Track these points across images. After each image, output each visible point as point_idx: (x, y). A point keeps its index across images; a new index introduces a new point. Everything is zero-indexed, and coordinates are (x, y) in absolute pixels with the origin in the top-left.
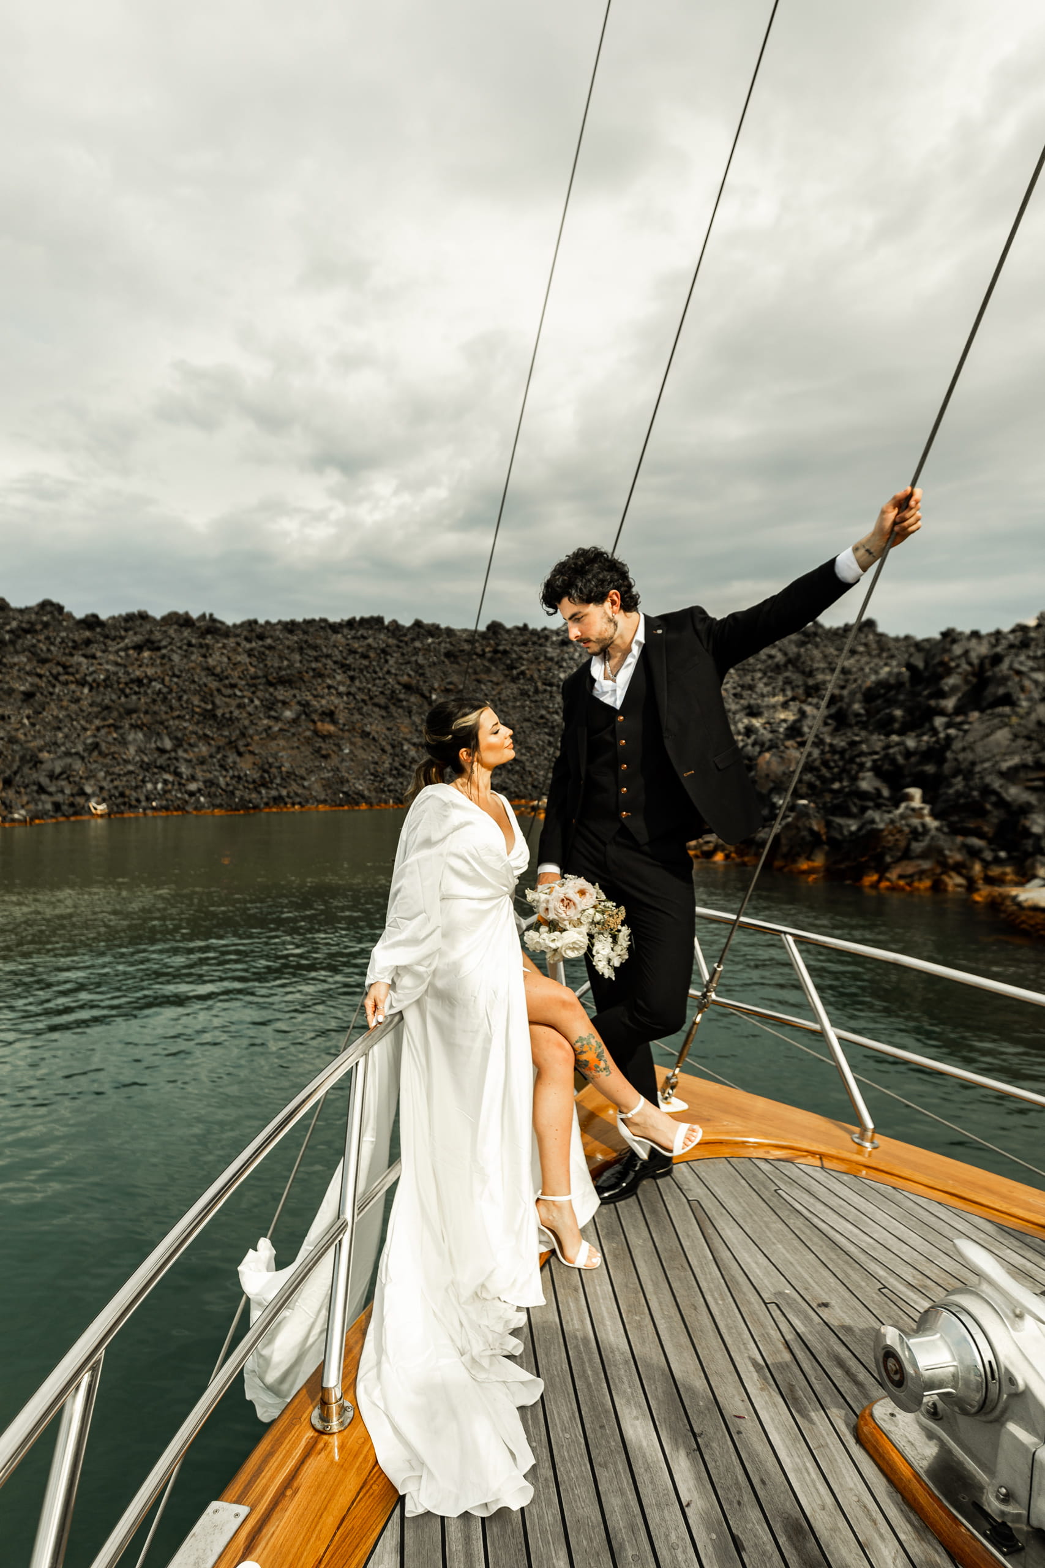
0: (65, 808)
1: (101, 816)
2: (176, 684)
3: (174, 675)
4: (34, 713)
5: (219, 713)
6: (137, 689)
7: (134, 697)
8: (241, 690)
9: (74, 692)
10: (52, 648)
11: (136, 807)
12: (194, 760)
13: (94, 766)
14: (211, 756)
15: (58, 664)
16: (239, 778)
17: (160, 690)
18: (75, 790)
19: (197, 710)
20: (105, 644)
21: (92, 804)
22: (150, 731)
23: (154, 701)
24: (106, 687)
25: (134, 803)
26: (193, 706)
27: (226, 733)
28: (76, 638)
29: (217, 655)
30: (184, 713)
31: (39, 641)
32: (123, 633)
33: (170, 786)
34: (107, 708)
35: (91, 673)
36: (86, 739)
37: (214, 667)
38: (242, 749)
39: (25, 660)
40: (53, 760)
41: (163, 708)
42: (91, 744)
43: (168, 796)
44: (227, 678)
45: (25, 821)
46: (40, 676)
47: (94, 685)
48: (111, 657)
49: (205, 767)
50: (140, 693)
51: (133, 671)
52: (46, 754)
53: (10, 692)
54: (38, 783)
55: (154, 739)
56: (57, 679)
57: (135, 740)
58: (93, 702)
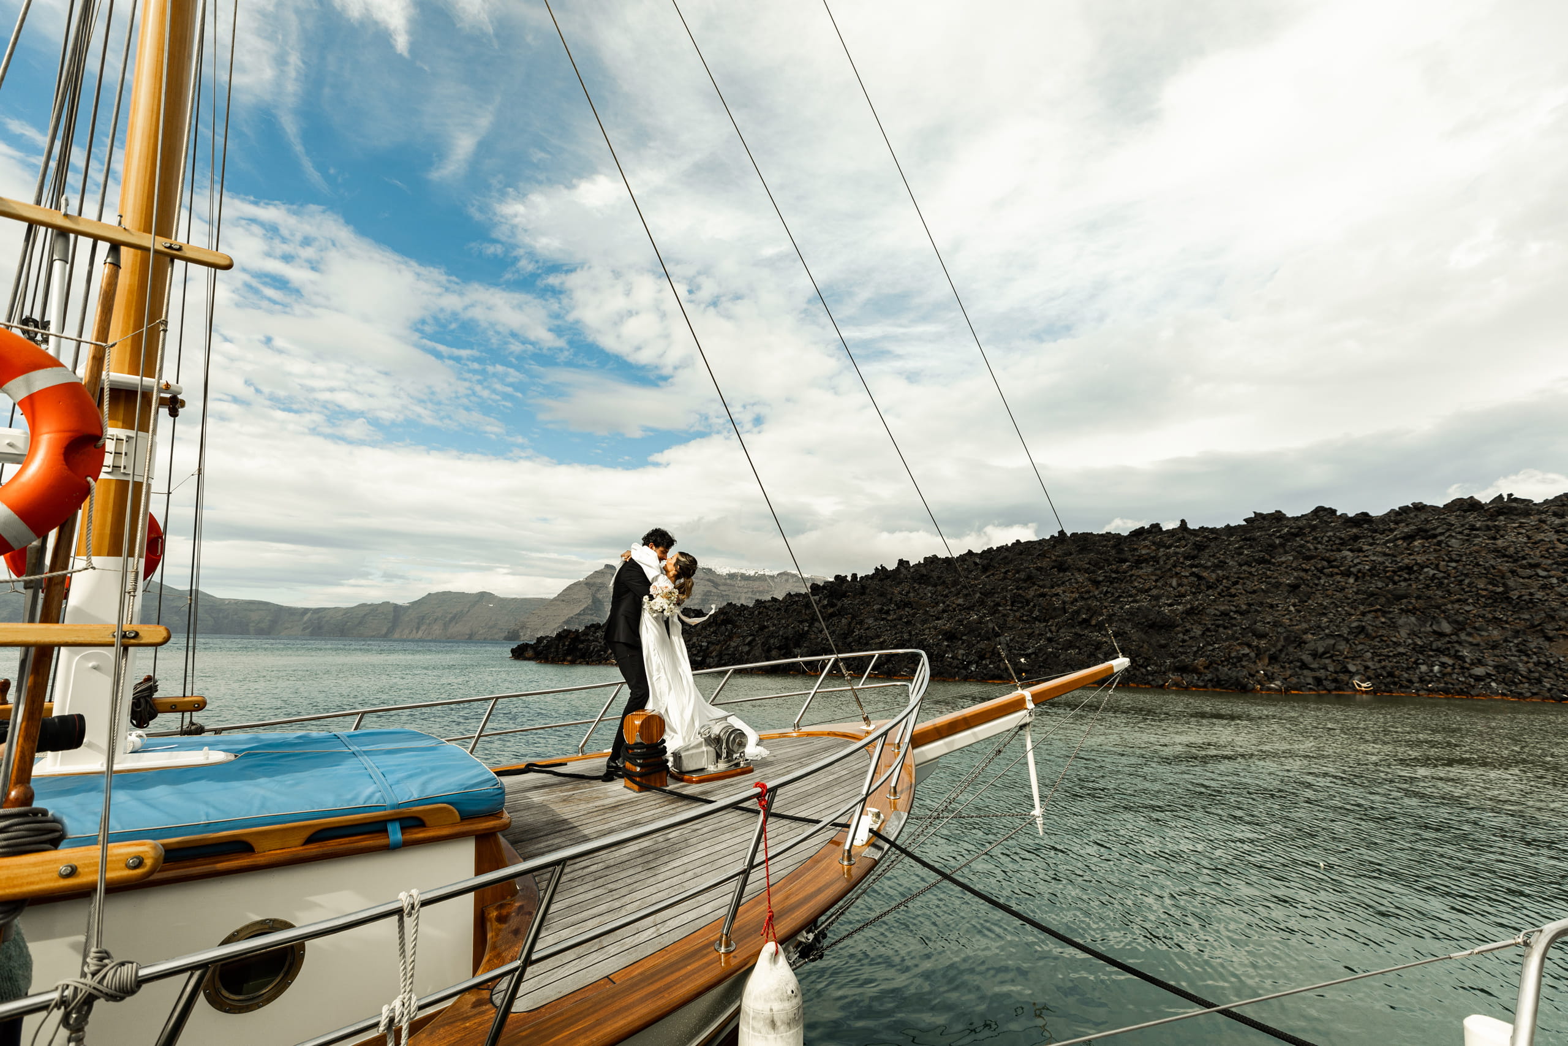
0: (1325, 683)
1: (1366, 692)
2: (1454, 568)
3: (1452, 560)
4: (1299, 602)
5: (1514, 595)
6: (1407, 576)
7: (1403, 584)
8: (1545, 570)
9: (1338, 582)
10: (1319, 546)
11: (1408, 687)
12: (1482, 644)
13: (1360, 647)
14: (1506, 640)
15: (1323, 559)
16: (1548, 664)
17: (1434, 574)
18: (1338, 668)
19: (1484, 593)
20: (1373, 538)
21: (1355, 682)
22: (1424, 615)
23: (1428, 587)
24: (1372, 576)
25: (1405, 683)
26: (1478, 589)
27: (1527, 617)
28: (1343, 536)
29: (1511, 537)
30: (1465, 596)
31: (1308, 542)
32: (1392, 526)
33: (1449, 669)
34: (1372, 594)
35: (1356, 565)
36: (1351, 622)
37: (1506, 548)
38: (1551, 634)
39: (1291, 558)
40: (1315, 640)
41: (1439, 593)
42: (1356, 628)
43: (1447, 678)
44: (1524, 558)
45: (1281, 690)
46: (1306, 571)
47: (1360, 575)
48: (1379, 549)
49: (1497, 652)
50: (1410, 579)
51: (1403, 559)
52: (1310, 636)
53: (1278, 585)
54: (1301, 661)
55: (1430, 623)
56: (1321, 572)
57: (1406, 624)
58: (1358, 590)
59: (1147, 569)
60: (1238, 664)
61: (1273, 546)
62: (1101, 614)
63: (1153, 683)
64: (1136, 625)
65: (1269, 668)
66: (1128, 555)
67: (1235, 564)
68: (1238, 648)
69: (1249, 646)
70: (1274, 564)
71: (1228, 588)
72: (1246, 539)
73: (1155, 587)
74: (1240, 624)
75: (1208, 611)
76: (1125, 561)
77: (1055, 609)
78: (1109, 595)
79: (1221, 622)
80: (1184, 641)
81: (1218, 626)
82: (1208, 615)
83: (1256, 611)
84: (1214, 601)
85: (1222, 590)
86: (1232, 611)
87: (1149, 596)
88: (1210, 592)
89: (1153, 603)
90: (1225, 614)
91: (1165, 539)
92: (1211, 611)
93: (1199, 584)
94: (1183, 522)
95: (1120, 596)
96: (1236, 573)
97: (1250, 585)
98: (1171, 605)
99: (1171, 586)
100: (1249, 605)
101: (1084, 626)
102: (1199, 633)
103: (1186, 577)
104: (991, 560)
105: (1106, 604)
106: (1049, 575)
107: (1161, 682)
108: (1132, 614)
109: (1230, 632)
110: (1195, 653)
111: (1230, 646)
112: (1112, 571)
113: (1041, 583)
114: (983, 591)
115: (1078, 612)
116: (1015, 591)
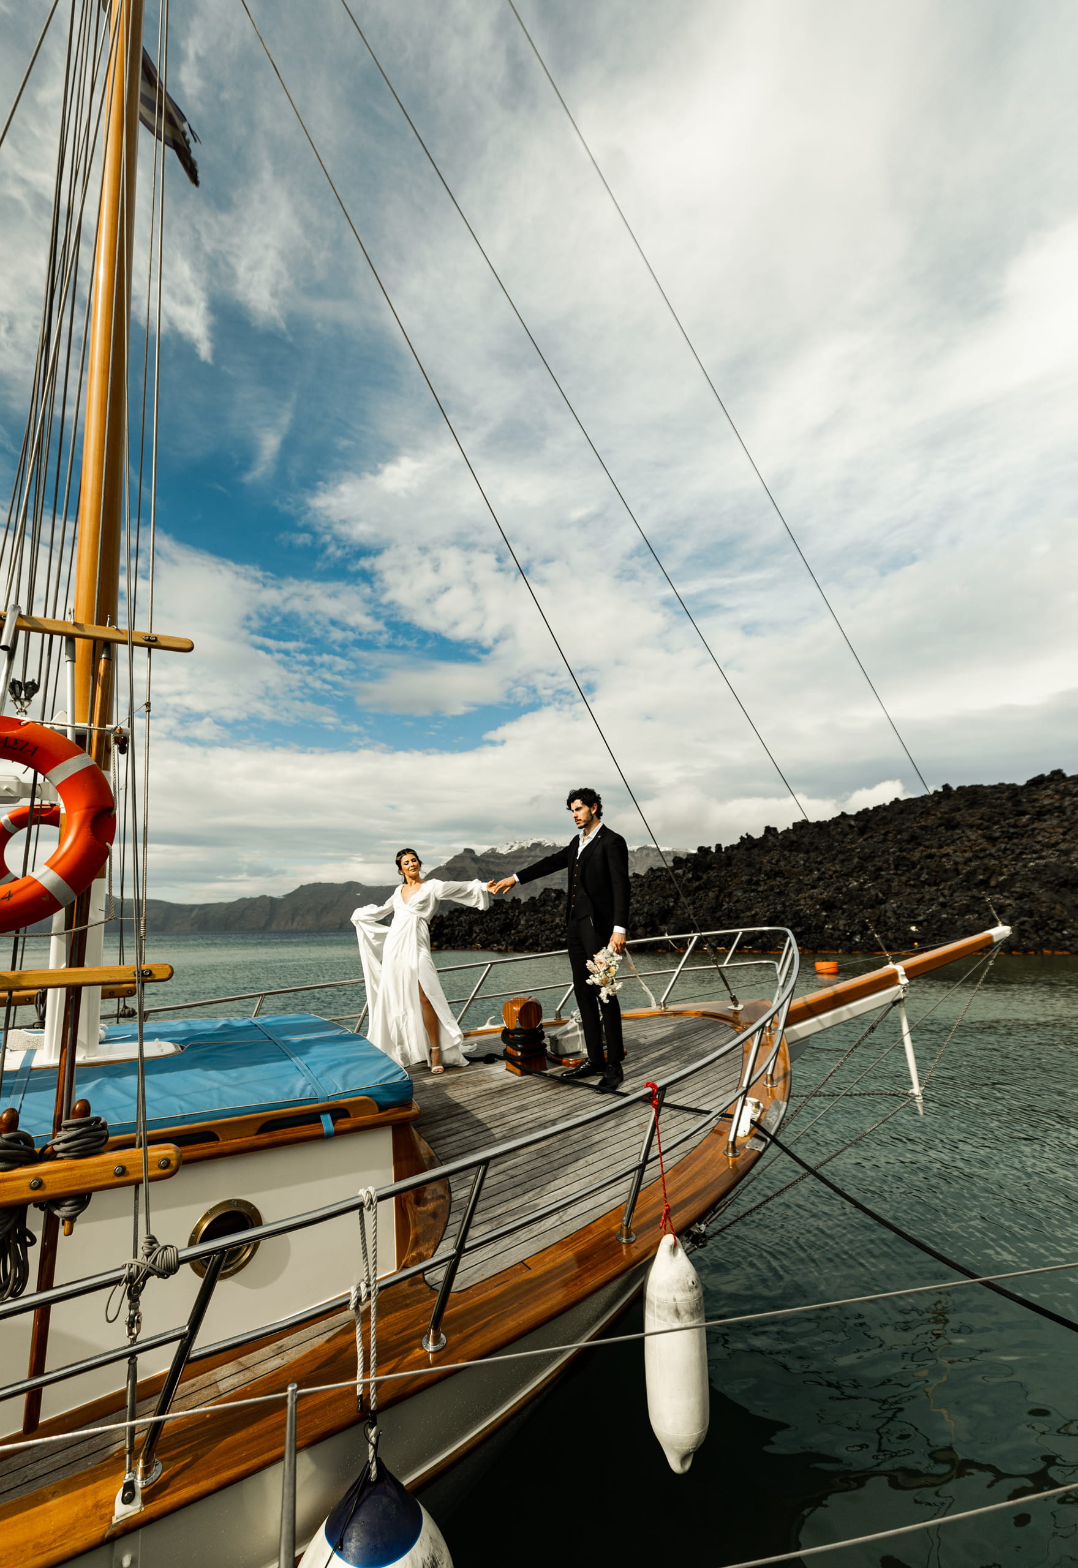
59: (1052, 821)
62: (1002, 874)
66: (1027, 807)
73: (1064, 840)
76: (1024, 813)
77: (946, 871)
78: (1008, 852)
87: (1057, 851)
89: (1063, 858)
91: (1070, 786)
95: (1022, 853)
104: (868, 821)
105: (1006, 862)
106: (935, 835)
108: (1038, 872)
112: (1010, 825)
113: (927, 843)
114: (861, 855)
115: (973, 873)
116: (898, 854)
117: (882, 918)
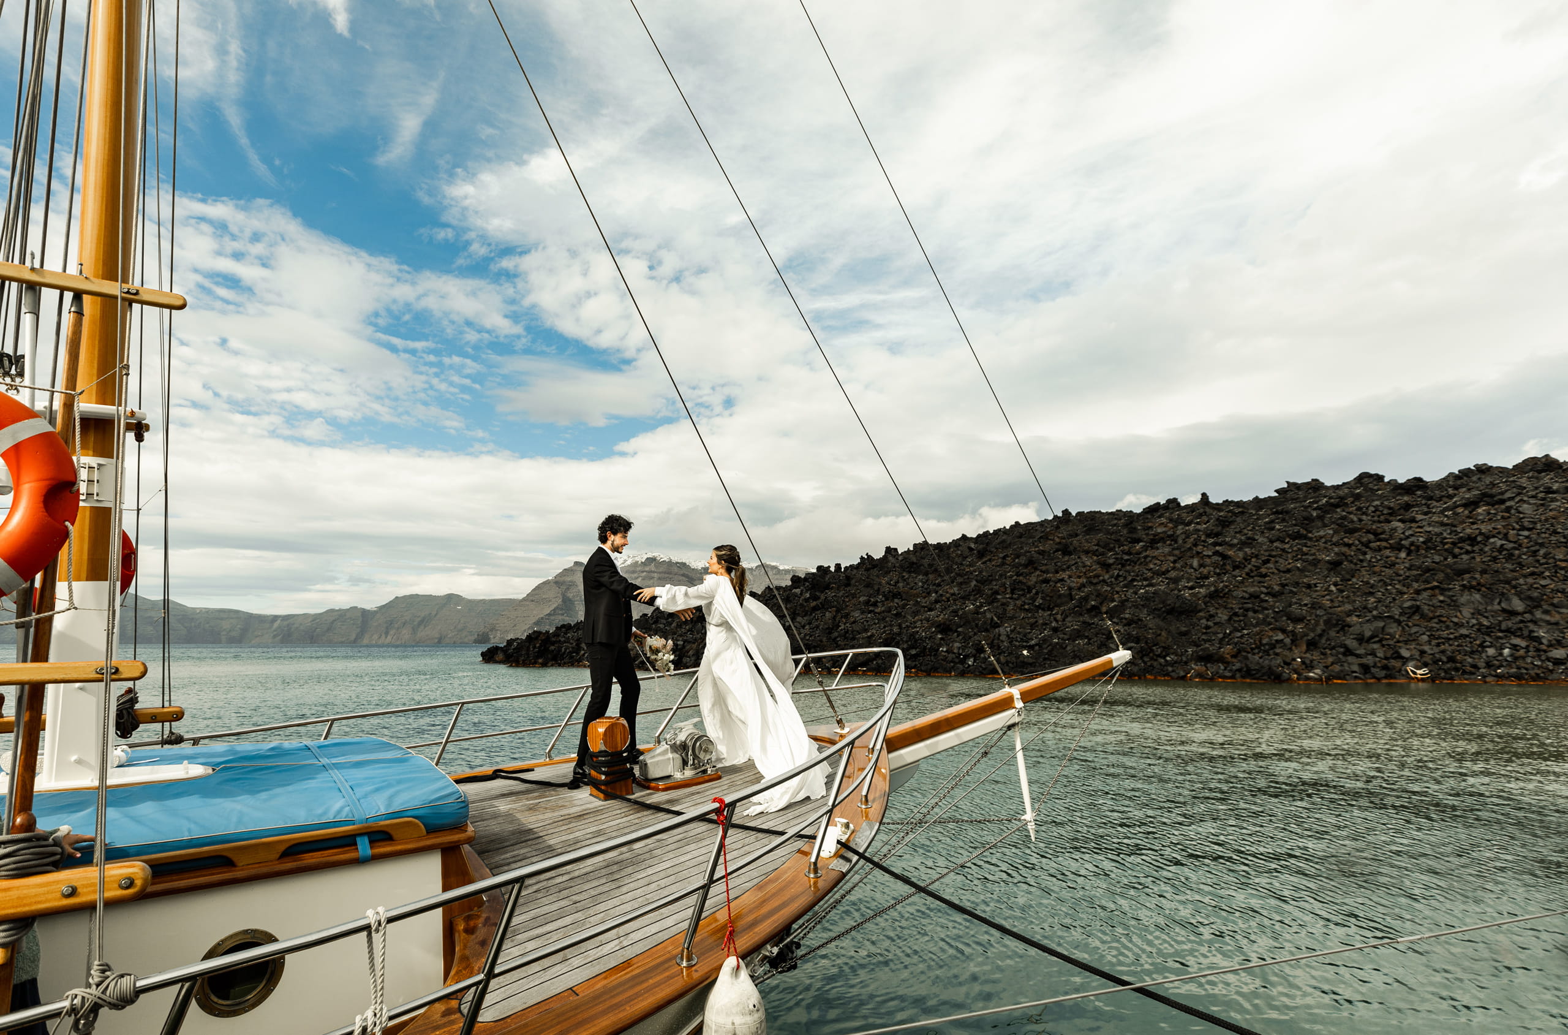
0: (1373, 670)
1: (1423, 680)
2: (1527, 537)
3: (1523, 528)
4: (1341, 581)
6: (1469, 548)
7: (1465, 557)
9: (1388, 557)
10: (1364, 517)
11: (1473, 674)
13: (1414, 630)
15: (1368, 532)
17: (1502, 545)
18: (1389, 654)
20: (1428, 507)
21: (1409, 668)
22: (1490, 592)
23: (1495, 559)
24: (1428, 549)
25: (1469, 669)
26: (1556, 560)
28: (1392, 505)
30: (1541, 569)
31: (1350, 513)
32: (1451, 491)
33: (1522, 652)
34: (1428, 570)
35: (1409, 538)
36: (1404, 601)
39: (1331, 532)
40: (1361, 623)
41: (1509, 566)
42: (1410, 608)
43: (1520, 663)
45: (1322, 680)
46: (1349, 546)
47: (1413, 548)
48: (1435, 518)
50: (1473, 552)
51: (1464, 529)
52: (1355, 619)
53: (1316, 563)
54: (1345, 646)
55: (1498, 600)
56: (1367, 547)
57: (1469, 602)
58: (1411, 566)
59: (1164, 549)
60: (1271, 652)
61: (1309, 519)
62: (1113, 600)
63: (1173, 674)
64: (1152, 612)
65: (1308, 655)
66: (1142, 534)
67: (1265, 540)
68: (1271, 634)
69: (1284, 631)
70: (1310, 539)
71: (1258, 568)
72: (1277, 512)
73: (1174, 568)
74: (1273, 607)
75: (1235, 594)
76: (1138, 541)
77: (1060, 596)
78: (1121, 579)
79: (1250, 606)
80: (1207, 627)
81: (1247, 610)
82: (1235, 598)
83: (1291, 592)
84: (1242, 582)
85: (1251, 570)
86: (1262, 593)
87: (1167, 578)
88: (1237, 572)
89: (1172, 586)
90: (1254, 596)
91: (1184, 515)
92: (1239, 593)
93: (1224, 564)
94: (1204, 495)
95: (1133, 580)
96: (1266, 551)
97: (1283, 564)
98: (1191, 588)
99: (1191, 567)
100: (1283, 585)
101: (1093, 613)
102: (1225, 617)
103: (1209, 556)
104: (988, 544)
105: (1117, 589)
106: (1052, 560)
107: (1182, 673)
108: (1147, 599)
109: (1261, 616)
110: (1221, 640)
111: (1262, 631)
112: (1124, 552)
113: (1044, 568)
114: (979, 578)
115: (1086, 599)
116: (1015, 577)
117: (996, 641)
